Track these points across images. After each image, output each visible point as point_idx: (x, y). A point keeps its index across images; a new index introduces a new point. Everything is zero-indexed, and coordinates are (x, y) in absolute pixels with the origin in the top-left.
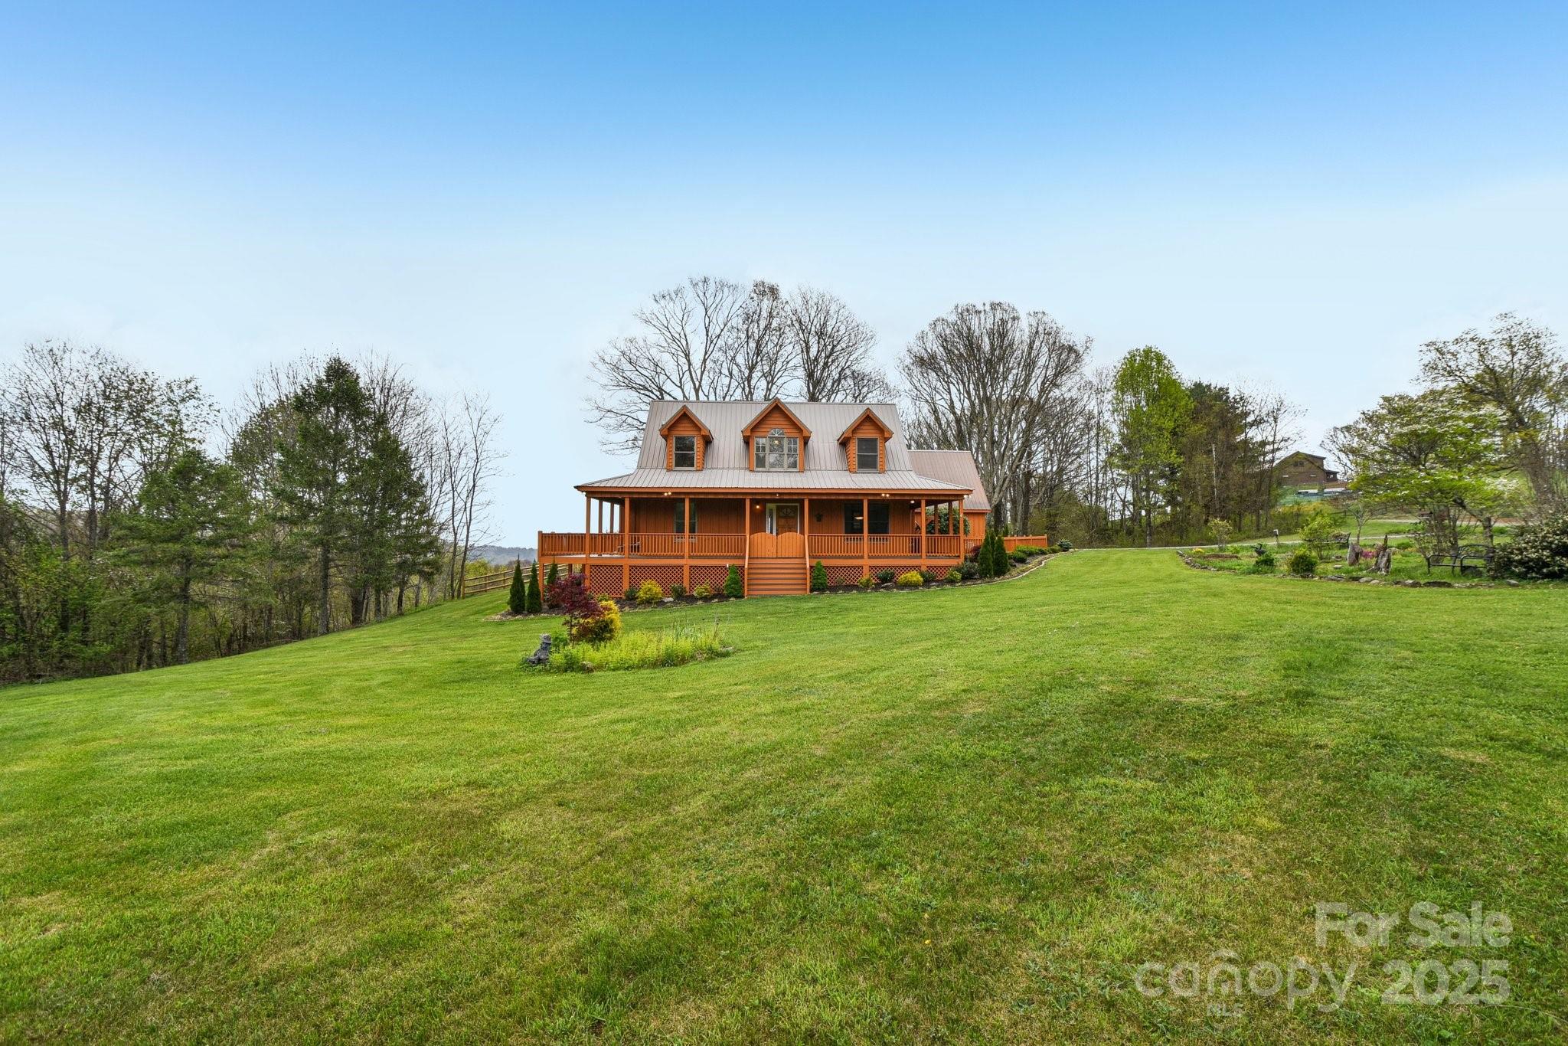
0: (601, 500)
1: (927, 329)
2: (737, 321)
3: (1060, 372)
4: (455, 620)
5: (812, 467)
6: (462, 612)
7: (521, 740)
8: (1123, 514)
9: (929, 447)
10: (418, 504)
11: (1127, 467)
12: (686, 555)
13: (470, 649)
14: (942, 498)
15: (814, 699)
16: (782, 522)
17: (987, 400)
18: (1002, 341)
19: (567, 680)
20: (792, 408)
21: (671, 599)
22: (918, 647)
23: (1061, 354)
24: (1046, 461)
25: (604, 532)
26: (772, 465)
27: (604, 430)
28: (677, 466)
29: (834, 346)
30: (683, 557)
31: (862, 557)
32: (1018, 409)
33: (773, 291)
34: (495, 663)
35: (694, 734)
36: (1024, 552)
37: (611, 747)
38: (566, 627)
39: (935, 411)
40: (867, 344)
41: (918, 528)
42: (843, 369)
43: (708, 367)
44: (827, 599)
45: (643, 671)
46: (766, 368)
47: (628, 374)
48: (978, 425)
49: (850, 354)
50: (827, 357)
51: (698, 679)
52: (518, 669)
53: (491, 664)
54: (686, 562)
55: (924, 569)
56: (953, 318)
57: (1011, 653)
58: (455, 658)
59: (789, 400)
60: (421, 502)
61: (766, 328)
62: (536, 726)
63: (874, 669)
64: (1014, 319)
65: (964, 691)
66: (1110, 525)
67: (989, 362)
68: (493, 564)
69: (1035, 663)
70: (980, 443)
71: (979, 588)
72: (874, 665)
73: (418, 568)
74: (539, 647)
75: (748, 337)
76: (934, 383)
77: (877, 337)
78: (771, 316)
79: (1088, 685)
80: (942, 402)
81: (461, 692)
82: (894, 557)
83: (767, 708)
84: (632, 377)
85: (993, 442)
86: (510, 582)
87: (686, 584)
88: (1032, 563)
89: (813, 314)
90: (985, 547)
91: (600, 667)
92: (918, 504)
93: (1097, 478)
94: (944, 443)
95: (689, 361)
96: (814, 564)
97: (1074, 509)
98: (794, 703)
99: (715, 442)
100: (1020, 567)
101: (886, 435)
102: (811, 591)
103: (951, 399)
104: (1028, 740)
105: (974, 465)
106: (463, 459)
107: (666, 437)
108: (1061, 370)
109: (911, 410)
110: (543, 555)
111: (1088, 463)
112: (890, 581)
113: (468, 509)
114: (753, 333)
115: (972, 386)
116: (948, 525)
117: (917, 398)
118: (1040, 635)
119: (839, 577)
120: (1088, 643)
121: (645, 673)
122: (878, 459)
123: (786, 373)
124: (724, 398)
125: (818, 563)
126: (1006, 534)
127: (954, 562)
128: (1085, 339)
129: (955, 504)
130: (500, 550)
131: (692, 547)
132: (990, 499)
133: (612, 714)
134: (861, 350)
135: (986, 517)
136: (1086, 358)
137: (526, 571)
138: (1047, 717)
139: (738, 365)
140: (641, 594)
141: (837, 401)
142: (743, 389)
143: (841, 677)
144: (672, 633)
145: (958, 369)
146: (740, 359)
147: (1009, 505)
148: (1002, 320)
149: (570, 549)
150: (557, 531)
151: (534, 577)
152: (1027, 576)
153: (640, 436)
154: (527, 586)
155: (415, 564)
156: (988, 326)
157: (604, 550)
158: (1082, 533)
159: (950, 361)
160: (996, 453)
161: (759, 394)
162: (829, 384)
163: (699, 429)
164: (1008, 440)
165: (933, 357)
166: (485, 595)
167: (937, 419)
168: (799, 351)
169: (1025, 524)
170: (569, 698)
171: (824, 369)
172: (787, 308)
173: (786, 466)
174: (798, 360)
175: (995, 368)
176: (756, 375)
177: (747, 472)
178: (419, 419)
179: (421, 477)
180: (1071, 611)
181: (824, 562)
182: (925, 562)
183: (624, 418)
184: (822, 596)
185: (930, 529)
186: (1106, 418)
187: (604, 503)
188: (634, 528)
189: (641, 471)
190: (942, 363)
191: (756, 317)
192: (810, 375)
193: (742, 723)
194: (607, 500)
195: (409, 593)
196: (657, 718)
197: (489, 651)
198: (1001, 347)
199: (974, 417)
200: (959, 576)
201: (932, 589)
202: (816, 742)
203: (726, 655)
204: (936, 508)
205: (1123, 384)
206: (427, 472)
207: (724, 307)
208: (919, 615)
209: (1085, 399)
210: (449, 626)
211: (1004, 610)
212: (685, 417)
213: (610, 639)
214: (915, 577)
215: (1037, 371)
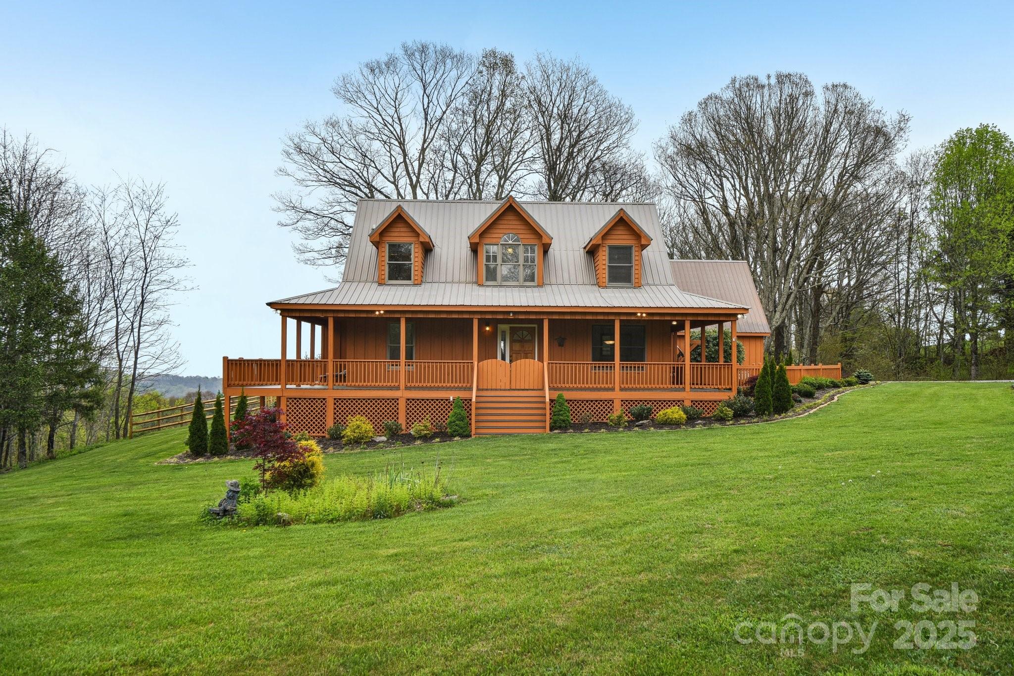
0: (299, 320)
1: (695, 109)
2: (462, 102)
3: (862, 162)
4: (121, 464)
5: (553, 281)
6: (130, 455)
7: (203, 607)
8: (940, 338)
9: (697, 256)
10: (72, 324)
11: (948, 281)
12: (402, 386)
13: (139, 499)
14: (710, 319)
15: (554, 558)
16: (517, 346)
17: (769, 198)
18: (790, 123)
19: (260, 536)
20: (529, 209)
21: (384, 439)
22: (680, 498)
23: (865, 138)
24: (841, 273)
25: (303, 357)
26: (505, 278)
27: (302, 235)
28: (390, 279)
29: (581, 133)
30: (398, 388)
31: (613, 389)
32: (808, 209)
33: (507, 64)
34: (171, 516)
35: (411, 598)
36: (812, 384)
37: (312, 615)
38: (258, 472)
39: (703, 212)
40: (622, 129)
41: (681, 355)
42: (591, 161)
43: (427, 158)
44: (569, 439)
45: (350, 524)
46: (498, 160)
47: (330, 166)
48: (757, 229)
49: (600, 142)
50: (572, 146)
51: (416, 533)
52: (198, 523)
53: (165, 517)
54: (402, 394)
55: (687, 404)
56: (729, 95)
57: (795, 507)
58: (121, 511)
59: (525, 199)
60: (76, 322)
61: (499, 109)
62: (220, 591)
63: (626, 524)
64: (806, 94)
65: (736, 551)
66: (922, 352)
67: (774, 151)
68: (168, 397)
69: (824, 519)
70: (759, 252)
71: (755, 427)
72: (627, 518)
73: (73, 401)
74: (224, 496)
75: (476, 121)
76: (704, 176)
77: (635, 120)
78: (504, 94)
79: (892, 549)
80: (712, 201)
81: (128, 551)
82: (651, 389)
83: (498, 568)
84: (336, 170)
85: (775, 250)
86: (189, 418)
87: (402, 421)
88: (822, 398)
89: (555, 93)
90: (763, 377)
91: (298, 520)
92: (681, 326)
93: (908, 293)
94: (714, 251)
95: (404, 151)
96: (555, 397)
97: (877, 331)
98: (531, 563)
99: (437, 250)
100: (807, 402)
101: (643, 242)
102: (551, 429)
103: (724, 197)
104: (816, 613)
105: (750, 278)
106: (128, 271)
107: (377, 244)
108: (866, 158)
109: (675, 211)
110: (229, 386)
111: (896, 275)
112: (647, 418)
113: (136, 330)
114: (482, 116)
115: (750, 181)
116: (717, 352)
117: (682, 196)
118: (830, 486)
119: (585, 413)
120: (892, 497)
121: (353, 526)
122: (633, 271)
123: (522, 167)
124: (447, 196)
125: (560, 397)
126: (789, 362)
127: (724, 396)
128: (896, 117)
129: (727, 326)
130: (177, 380)
131: (409, 376)
132: (769, 320)
133: (315, 576)
134: (614, 137)
135: (765, 341)
136: (899, 144)
137: (209, 406)
138: (840, 586)
139: (463, 156)
140: (348, 432)
141: (584, 199)
142: (470, 186)
143: (586, 533)
144: (385, 479)
145: (735, 159)
146: (466, 149)
147: (793, 327)
148: (791, 96)
149: (262, 380)
150: (246, 357)
151: (218, 412)
152: (815, 414)
153: (347, 242)
154: (209, 423)
155: (70, 397)
156: (773, 105)
157: (303, 380)
158: (885, 361)
159: (724, 150)
160: (779, 263)
161: (489, 191)
162: (574, 179)
163: (417, 235)
164: (793, 247)
165: (702, 144)
166: (157, 434)
167: (706, 222)
168: (538, 139)
169: (813, 350)
170: (261, 557)
171: (568, 160)
172: (524, 85)
173: (521, 278)
174: (534, 151)
175: (780, 158)
176: (486, 167)
177: (475, 287)
178: (71, 220)
179: (76, 290)
180: (871, 458)
181: (567, 395)
182: (688, 395)
183: (326, 220)
184: (563, 436)
185: (696, 355)
186: (922, 218)
187: (303, 324)
188: (340, 353)
189: (348, 285)
190: (714, 153)
191: (485, 96)
192: (551, 168)
193: (468, 586)
194: (307, 320)
195: (62, 433)
196: (366, 580)
197: (164, 502)
198: (789, 131)
199: (753, 218)
200: (731, 413)
201: (698, 428)
202: (557, 610)
203: (449, 505)
204: (703, 331)
205: (946, 174)
206: (83, 285)
207: (447, 84)
208: (681, 460)
209: (895, 195)
210: (114, 470)
211: (786, 454)
212: (399, 219)
213: (311, 485)
214: (676, 413)
215: (834, 161)
